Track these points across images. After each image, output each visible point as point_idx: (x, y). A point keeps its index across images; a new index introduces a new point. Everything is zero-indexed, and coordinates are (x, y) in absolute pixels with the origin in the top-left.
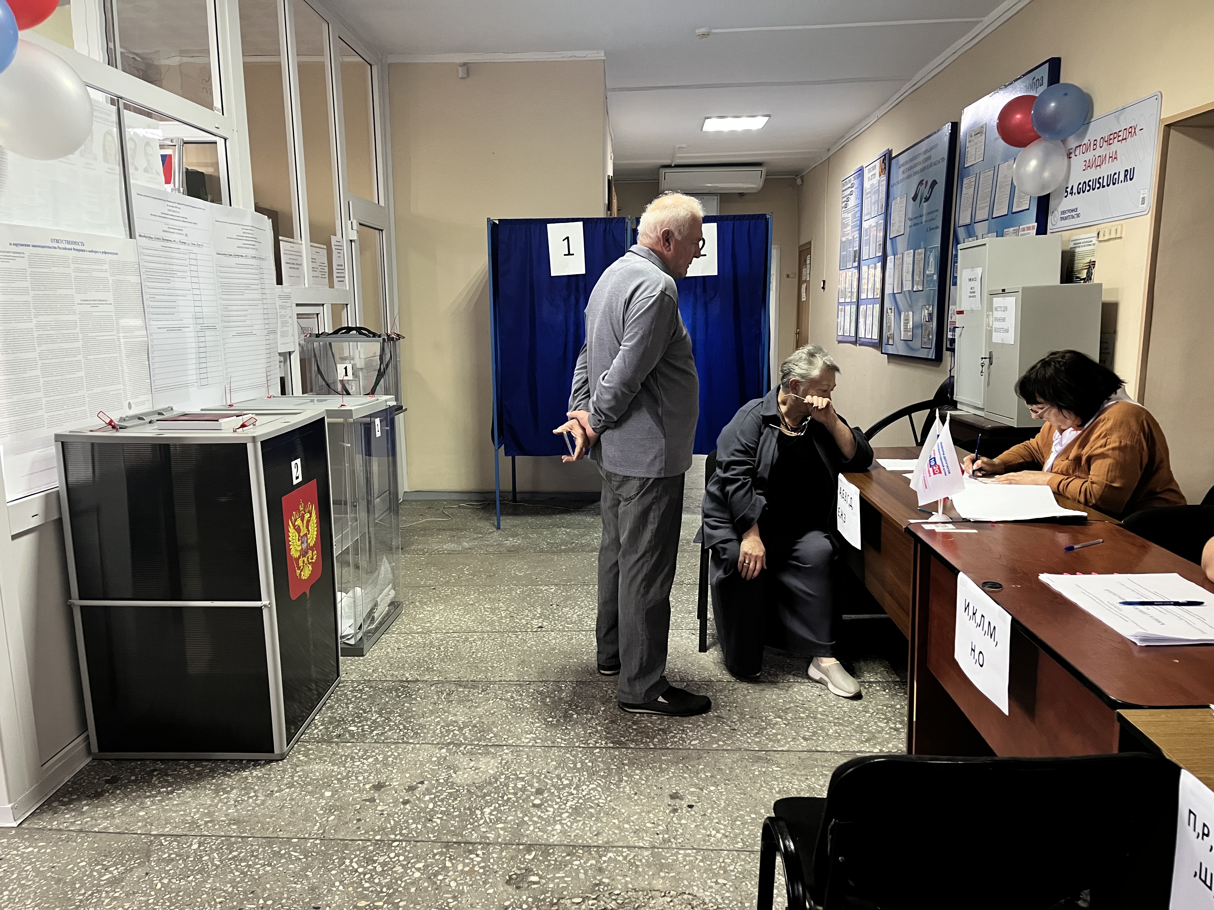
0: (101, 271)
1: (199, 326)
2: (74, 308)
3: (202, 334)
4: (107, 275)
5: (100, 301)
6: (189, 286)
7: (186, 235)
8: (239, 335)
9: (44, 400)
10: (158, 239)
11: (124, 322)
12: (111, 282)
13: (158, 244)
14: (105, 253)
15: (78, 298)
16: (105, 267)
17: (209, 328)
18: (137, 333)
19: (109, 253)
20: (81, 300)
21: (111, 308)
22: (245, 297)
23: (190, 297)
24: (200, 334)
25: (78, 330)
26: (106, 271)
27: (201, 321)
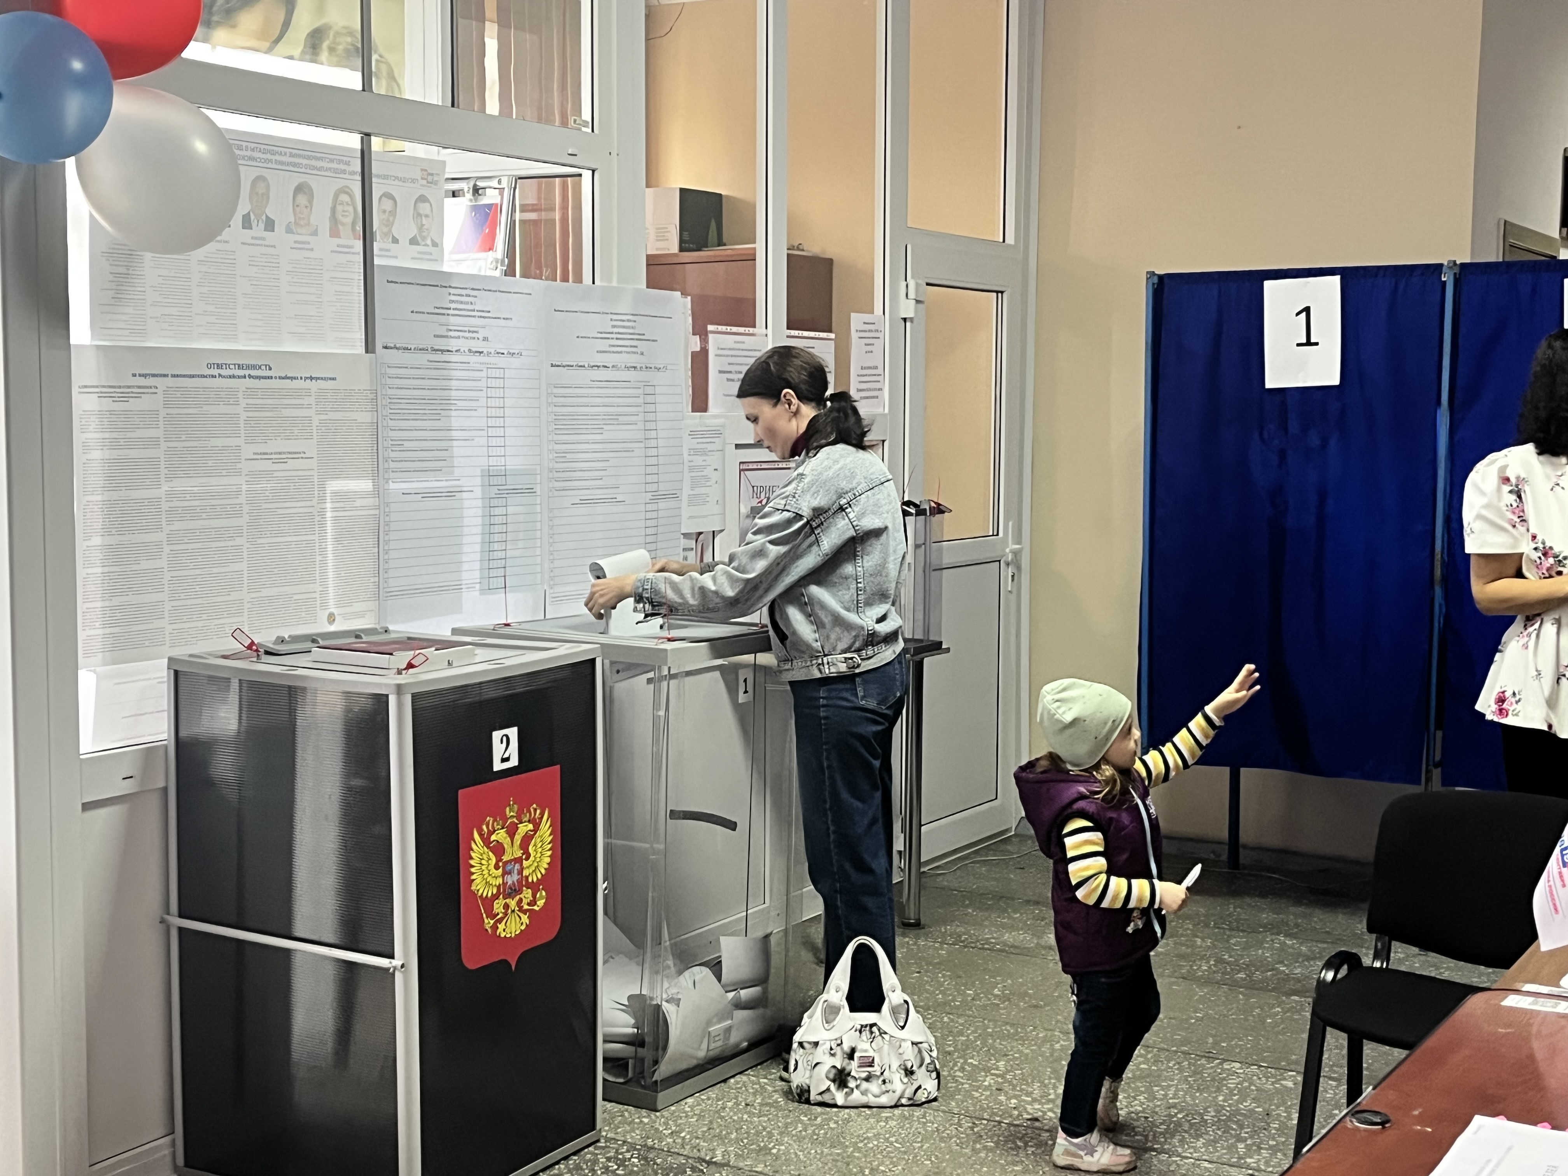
0: (300, 406)
1: (495, 490)
2: (239, 466)
3: (501, 502)
4: (311, 412)
5: (290, 453)
6: (483, 423)
7: (485, 339)
8: (584, 502)
9: (168, 606)
10: (423, 349)
11: (334, 486)
12: (315, 423)
13: (423, 359)
14: (311, 378)
15: (248, 451)
16: (312, 400)
17: (515, 491)
18: (359, 503)
19: (317, 379)
20: (255, 454)
21: (313, 463)
22: (606, 436)
23: (483, 441)
24: (494, 502)
25: (242, 499)
26: (309, 406)
27: (501, 480)
